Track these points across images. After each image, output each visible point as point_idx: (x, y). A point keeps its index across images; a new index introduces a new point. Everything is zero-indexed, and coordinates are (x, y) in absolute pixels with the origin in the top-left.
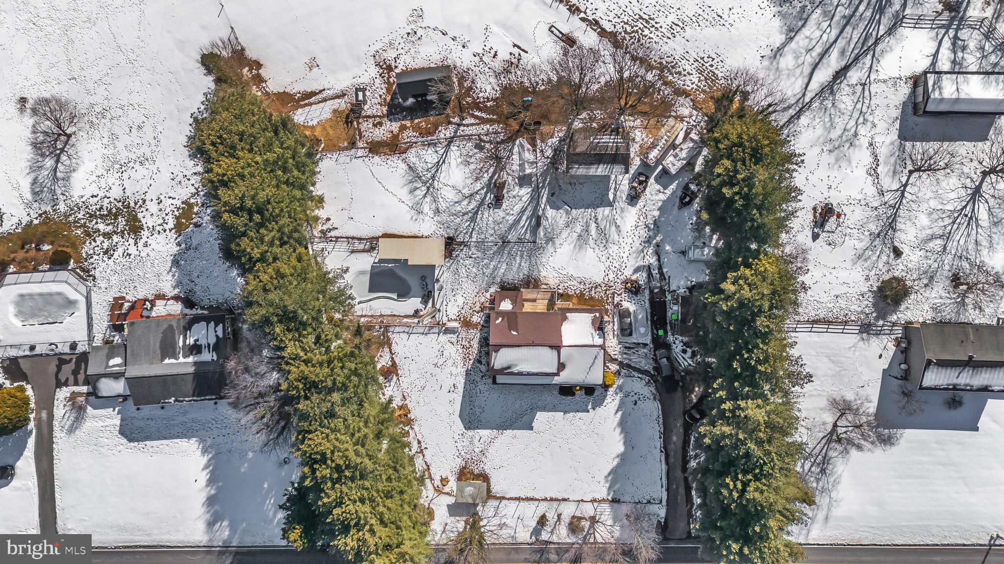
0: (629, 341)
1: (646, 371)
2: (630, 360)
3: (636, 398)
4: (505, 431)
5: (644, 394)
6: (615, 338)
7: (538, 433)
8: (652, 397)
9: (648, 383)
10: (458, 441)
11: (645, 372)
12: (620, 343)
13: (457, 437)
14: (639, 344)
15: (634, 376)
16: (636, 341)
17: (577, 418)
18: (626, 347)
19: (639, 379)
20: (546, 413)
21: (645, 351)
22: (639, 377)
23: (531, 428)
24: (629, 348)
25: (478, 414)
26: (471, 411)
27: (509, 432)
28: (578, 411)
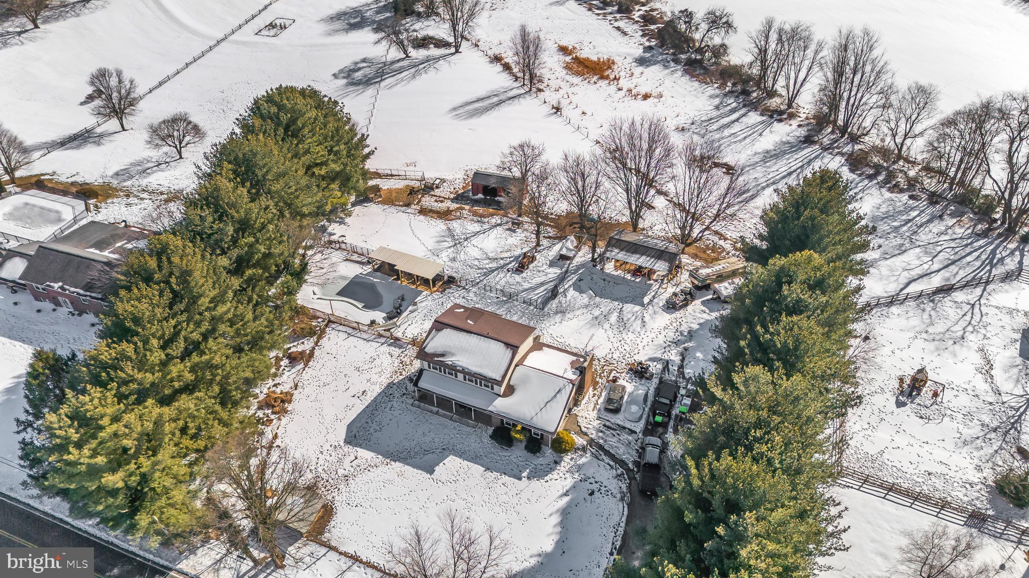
0: (612, 421)
1: (623, 461)
2: (605, 441)
3: (595, 487)
4: (393, 463)
5: (609, 487)
6: (595, 412)
7: (437, 481)
8: (619, 496)
9: (618, 477)
10: (325, 453)
11: (622, 463)
12: (599, 418)
13: (327, 446)
14: (624, 428)
15: (603, 460)
16: (621, 423)
17: (500, 482)
18: (605, 425)
19: (608, 467)
20: (461, 461)
21: (630, 438)
22: (609, 464)
23: (431, 471)
24: (609, 427)
25: (372, 430)
26: (365, 425)
27: (398, 465)
28: (505, 474)
